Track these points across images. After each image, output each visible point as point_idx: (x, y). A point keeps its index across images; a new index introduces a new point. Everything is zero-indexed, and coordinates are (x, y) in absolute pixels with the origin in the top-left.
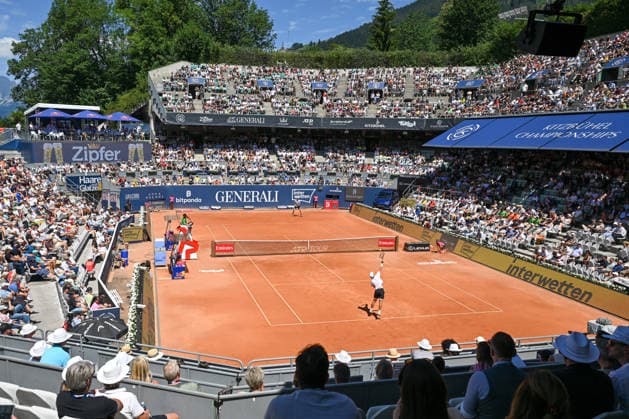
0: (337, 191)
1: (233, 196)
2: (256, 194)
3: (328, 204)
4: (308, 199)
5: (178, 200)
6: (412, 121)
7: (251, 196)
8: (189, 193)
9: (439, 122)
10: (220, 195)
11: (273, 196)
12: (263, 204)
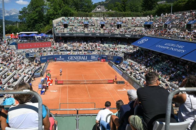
0: (105, 56)
1: (73, 58)
2: (80, 57)
3: (102, 60)
4: (96, 59)
5: (57, 59)
6: (129, 35)
7: (79, 58)
8: (60, 57)
9: (138, 36)
10: (70, 57)
11: (85, 58)
12: (82, 60)
